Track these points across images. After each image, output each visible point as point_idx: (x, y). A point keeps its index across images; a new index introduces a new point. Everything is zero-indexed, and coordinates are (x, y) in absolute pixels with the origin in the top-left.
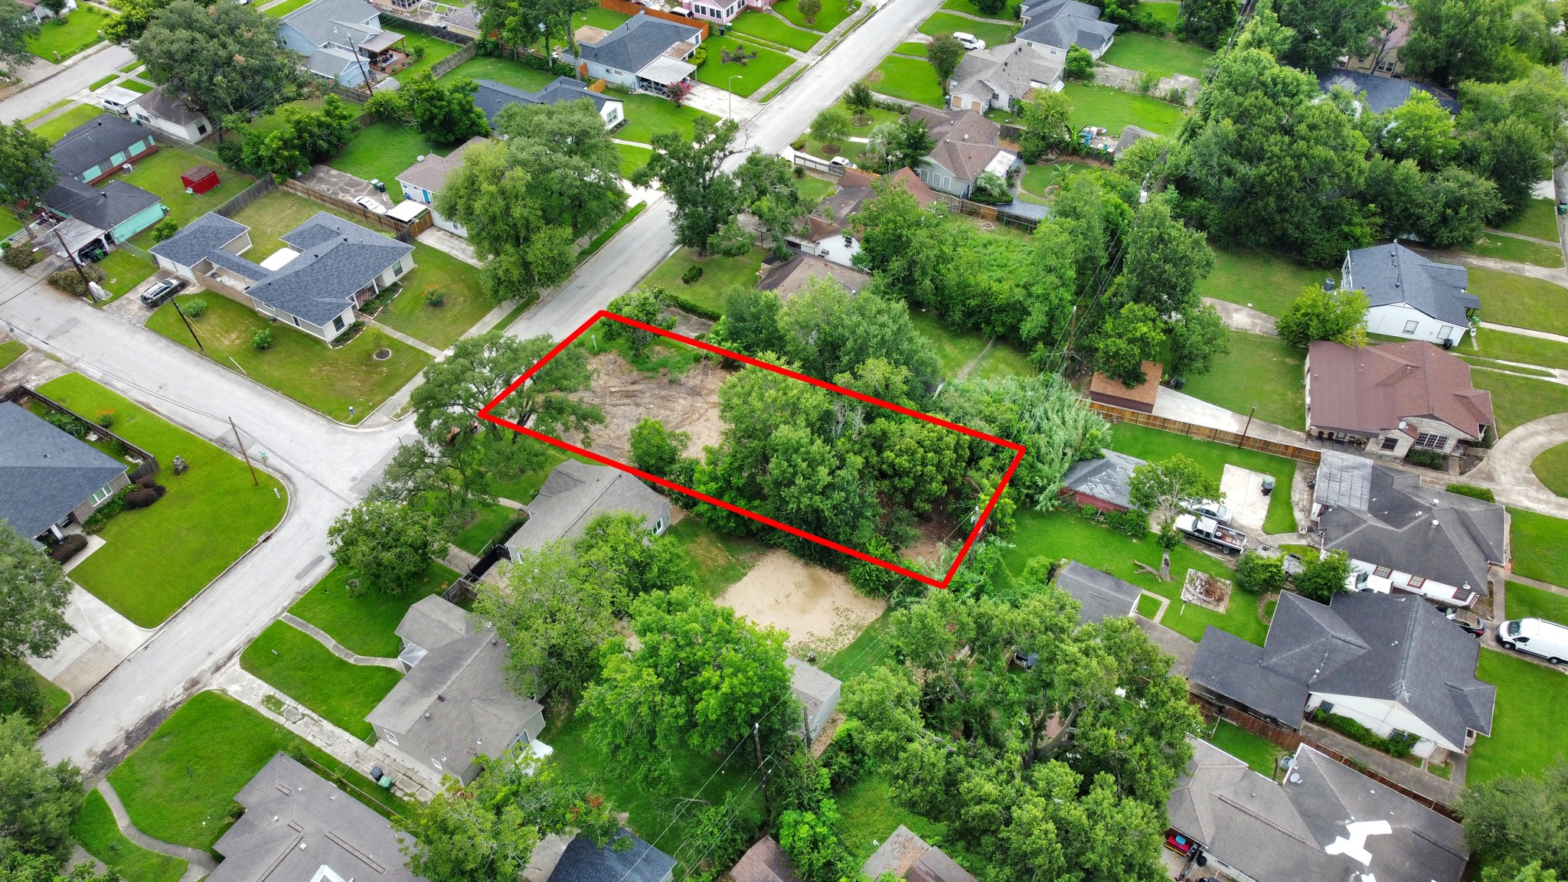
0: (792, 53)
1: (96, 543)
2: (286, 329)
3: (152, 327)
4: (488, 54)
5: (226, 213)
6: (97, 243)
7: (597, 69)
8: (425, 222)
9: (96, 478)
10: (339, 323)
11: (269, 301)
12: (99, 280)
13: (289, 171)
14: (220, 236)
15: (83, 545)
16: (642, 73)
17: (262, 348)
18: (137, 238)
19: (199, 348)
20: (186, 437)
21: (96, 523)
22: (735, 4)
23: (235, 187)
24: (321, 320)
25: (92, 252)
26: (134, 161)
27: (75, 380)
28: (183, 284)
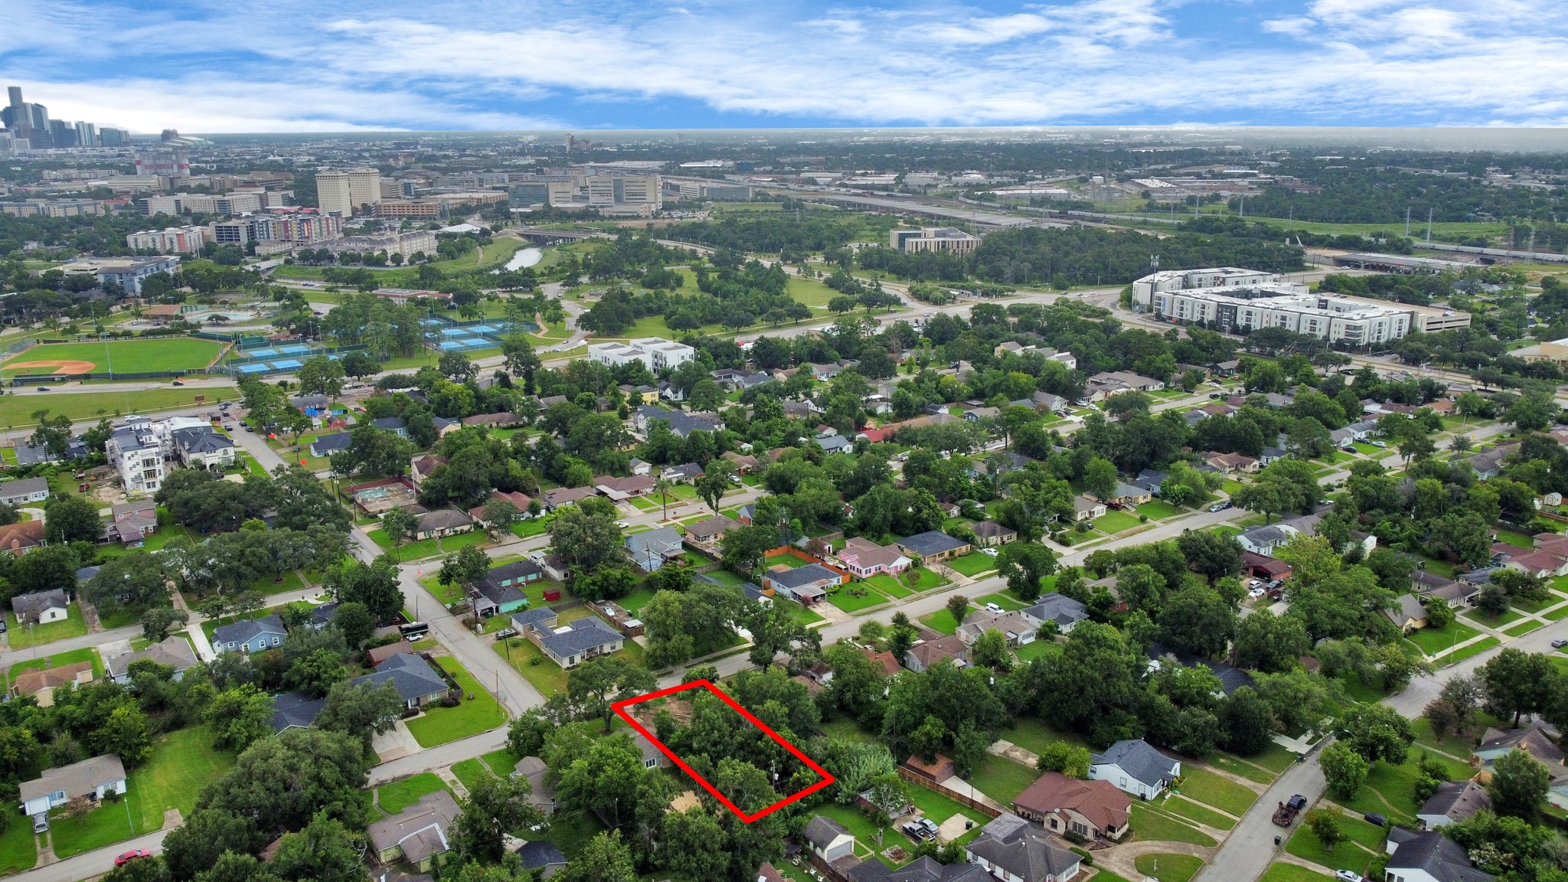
0: (891, 598)
1: (422, 714)
2: (549, 660)
3: (494, 648)
4: (725, 569)
5: (554, 610)
6: (491, 609)
7: (774, 584)
8: (637, 631)
9: (435, 688)
10: (572, 661)
11: (547, 645)
12: (483, 625)
13: (592, 597)
14: (543, 615)
15: (417, 713)
16: (796, 590)
17: (534, 663)
18: (508, 613)
19: (508, 659)
20: (482, 688)
21: (425, 709)
22: (873, 568)
23: (565, 601)
24: (564, 656)
25: (488, 613)
26: (528, 583)
27: (451, 658)
28: (517, 634)
